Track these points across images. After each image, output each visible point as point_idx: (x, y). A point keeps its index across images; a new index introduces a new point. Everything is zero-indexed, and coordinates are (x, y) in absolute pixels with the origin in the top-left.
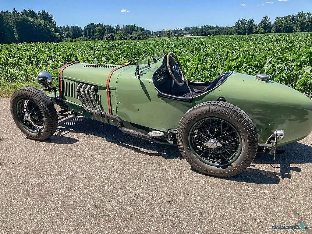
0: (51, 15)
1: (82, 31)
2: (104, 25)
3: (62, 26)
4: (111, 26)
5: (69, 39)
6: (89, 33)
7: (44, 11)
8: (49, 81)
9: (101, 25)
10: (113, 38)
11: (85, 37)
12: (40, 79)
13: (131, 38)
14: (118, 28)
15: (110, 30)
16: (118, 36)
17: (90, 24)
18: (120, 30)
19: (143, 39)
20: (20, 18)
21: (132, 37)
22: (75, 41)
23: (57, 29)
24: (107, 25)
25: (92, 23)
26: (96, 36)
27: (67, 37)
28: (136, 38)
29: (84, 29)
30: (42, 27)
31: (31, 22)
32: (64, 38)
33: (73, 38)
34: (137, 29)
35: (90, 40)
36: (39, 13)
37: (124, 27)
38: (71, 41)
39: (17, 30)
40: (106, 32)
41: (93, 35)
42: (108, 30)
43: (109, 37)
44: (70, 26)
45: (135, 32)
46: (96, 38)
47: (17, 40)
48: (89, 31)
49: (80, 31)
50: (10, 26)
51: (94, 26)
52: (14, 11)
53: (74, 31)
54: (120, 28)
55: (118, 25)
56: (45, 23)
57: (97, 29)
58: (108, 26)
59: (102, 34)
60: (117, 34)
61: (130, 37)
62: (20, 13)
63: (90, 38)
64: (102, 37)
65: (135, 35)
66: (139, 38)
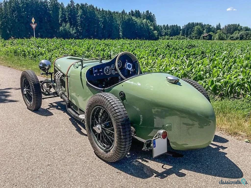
0: (154, 15)
1: (181, 30)
2: (204, 24)
3: (162, 25)
4: (210, 26)
5: (167, 37)
6: (187, 32)
7: (148, 12)
8: (47, 68)
9: (201, 24)
10: (210, 38)
11: (182, 35)
12: (41, 65)
13: (232, 39)
14: (218, 28)
15: (209, 29)
16: (217, 36)
17: (189, 24)
18: (221, 29)
19: (246, 39)
20: (127, 18)
21: (233, 37)
22: (172, 39)
23: (156, 28)
24: (206, 24)
25: (191, 22)
26: (194, 35)
27: (165, 35)
28: (237, 39)
29: (183, 27)
30: (143, 26)
31: (135, 21)
32: (161, 36)
33: (170, 36)
34: (241, 29)
35: (187, 39)
36: (144, 13)
37: (226, 27)
38: (168, 39)
39: (122, 28)
40: (205, 31)
41: (190, 34)
42: (207, 29)
43: (206, 36)
44: (169, 25)
45: (237, 31)
46: (193, 37)
47: (120, 37)
48: (188, 29)
49: (178, 29)
50: (117, 24)
51: (193, 25)
52: (123, 12)
53: (173, 29)
54: (222, 28)
55: (219, 25)
56: (146, 22)
57: (196, 28)
58: (208, 25)
59: (200, 33)
60: (216, 33)
61: (231, 37)
62: (128, 13)
63: (187, 37)
64: (200, 36)
65: (236, 34)
66: (242, 38)
